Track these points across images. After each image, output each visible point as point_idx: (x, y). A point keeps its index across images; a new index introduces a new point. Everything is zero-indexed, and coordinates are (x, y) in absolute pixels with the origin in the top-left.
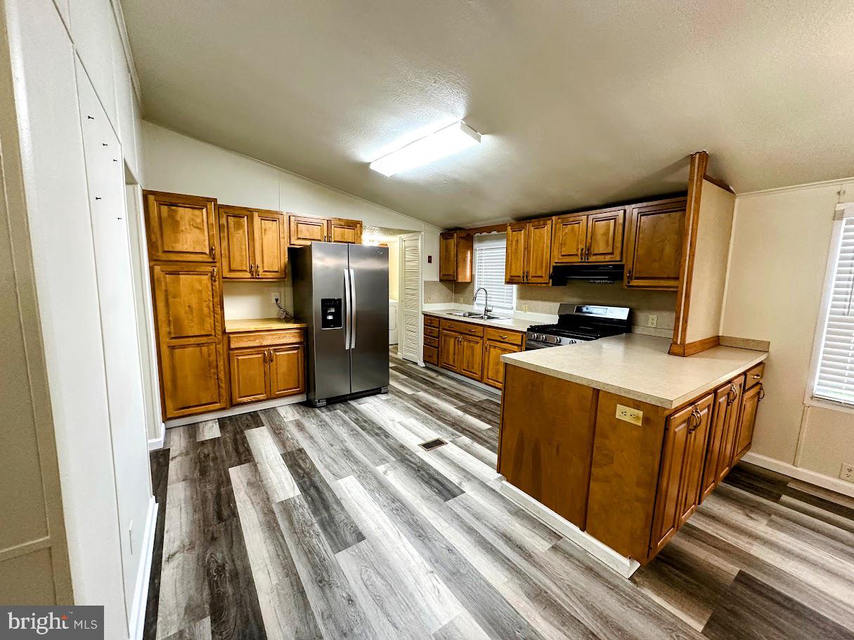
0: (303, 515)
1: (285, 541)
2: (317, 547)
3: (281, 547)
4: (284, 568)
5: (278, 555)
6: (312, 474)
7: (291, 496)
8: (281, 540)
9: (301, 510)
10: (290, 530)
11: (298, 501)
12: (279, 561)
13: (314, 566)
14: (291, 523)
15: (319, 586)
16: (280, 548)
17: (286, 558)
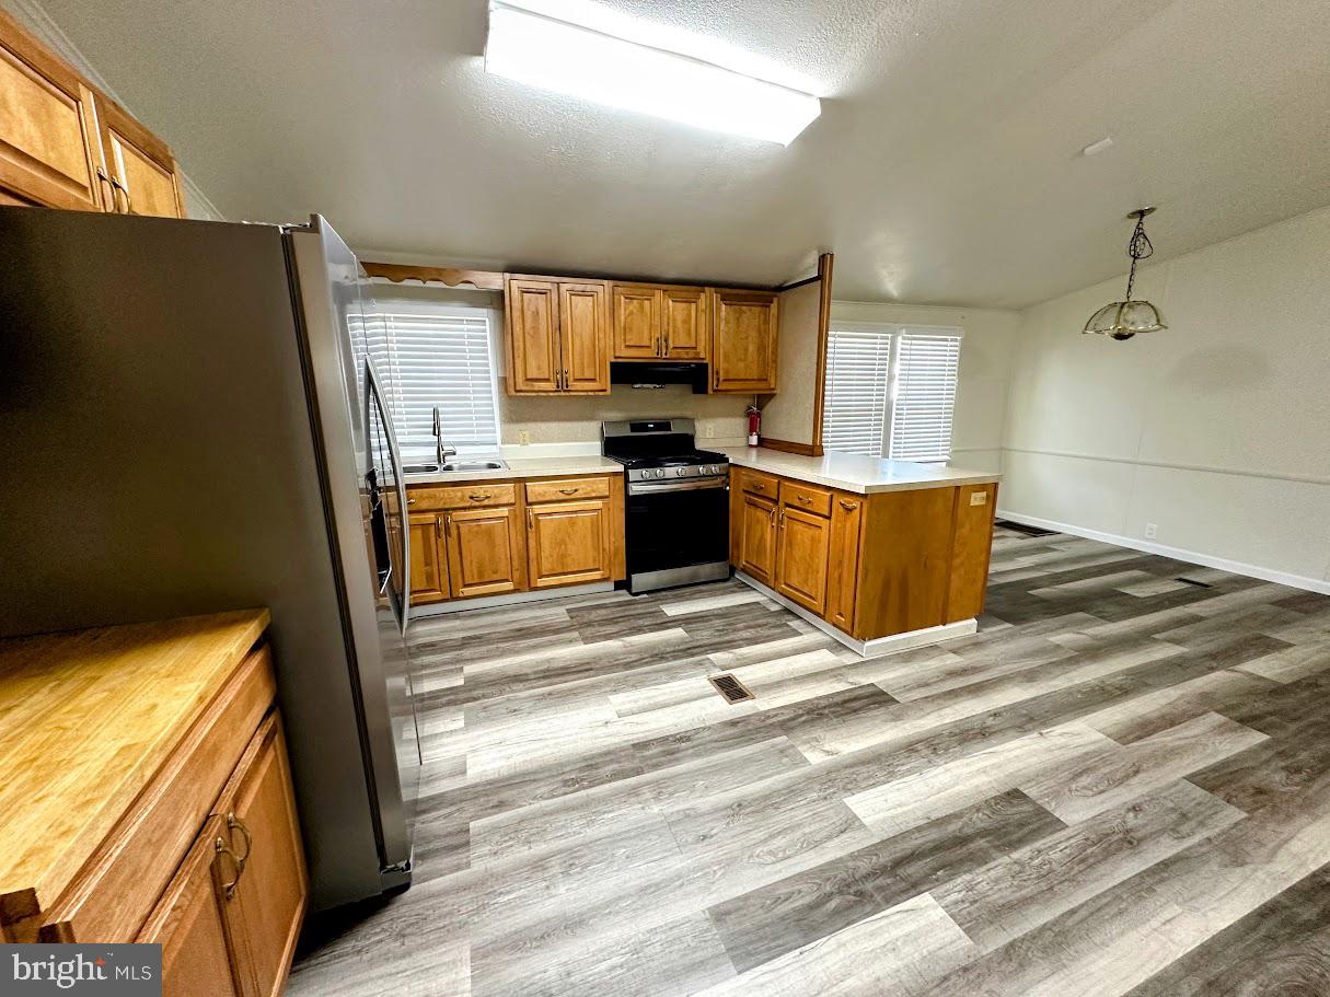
0: (997, 881)
1: (1082, 906)
2: (1068, 851)
3: (1099, 910)
4: (1141, 898)
5: (1121, 912)
6: (845, 875)
7: (941, 912)
8: (1083, 913)
9: (983, 887)
10: (1048, 900)
11: (954, 897)
12: (1134, 909)
13: (1107, 854)
14: (1026, 902)
15: (1138, 844)
16: (1103, 912)
17: (1119, 898)
